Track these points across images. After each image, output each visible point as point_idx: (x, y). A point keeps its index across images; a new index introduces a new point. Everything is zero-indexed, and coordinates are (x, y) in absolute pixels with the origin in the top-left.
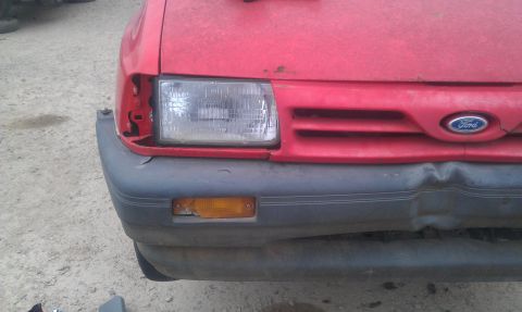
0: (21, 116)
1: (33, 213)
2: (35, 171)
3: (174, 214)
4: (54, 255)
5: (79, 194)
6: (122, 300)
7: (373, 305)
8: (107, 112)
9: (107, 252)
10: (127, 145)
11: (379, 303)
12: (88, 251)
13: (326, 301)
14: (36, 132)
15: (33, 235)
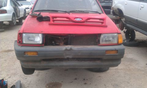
0: (3, 50)
1: (4, 68)
2: (5, 60)
3: (24, 55)
4: (8, 75)
5: (15, 64)
6: (20, 81)
7: (71, 82)
8: (16, 41)
9: (19, 74)
10: (18, 45)
11: (72, 82)
12: (15, 74)
13: (62, 82)
14: (6, 53)
15: (4, 72)
